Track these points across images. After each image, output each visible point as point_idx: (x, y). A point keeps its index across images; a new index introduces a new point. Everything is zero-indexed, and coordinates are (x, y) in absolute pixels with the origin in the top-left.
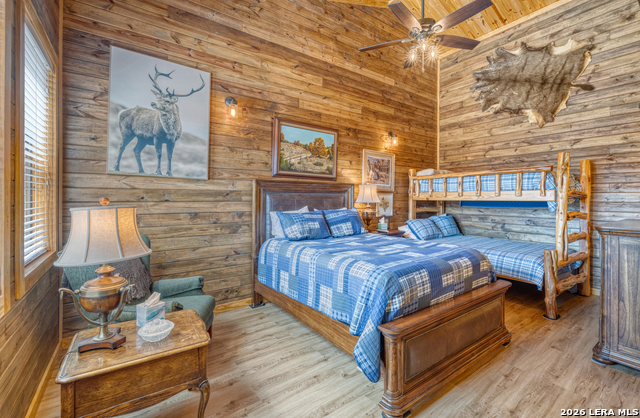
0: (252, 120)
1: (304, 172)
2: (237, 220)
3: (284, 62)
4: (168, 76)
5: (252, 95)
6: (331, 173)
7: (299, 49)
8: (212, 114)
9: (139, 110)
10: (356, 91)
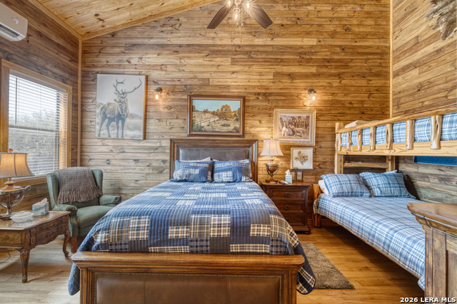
0: (173, 100)
1: (212, 132)
2: (162, 165)
3: (197, 55)
4: (122, 83)
5: (173, 83)
6: (238, 132)
7: (210, 42)
8: (147, 100)
9: (109, 104)
10: (266, 61)
